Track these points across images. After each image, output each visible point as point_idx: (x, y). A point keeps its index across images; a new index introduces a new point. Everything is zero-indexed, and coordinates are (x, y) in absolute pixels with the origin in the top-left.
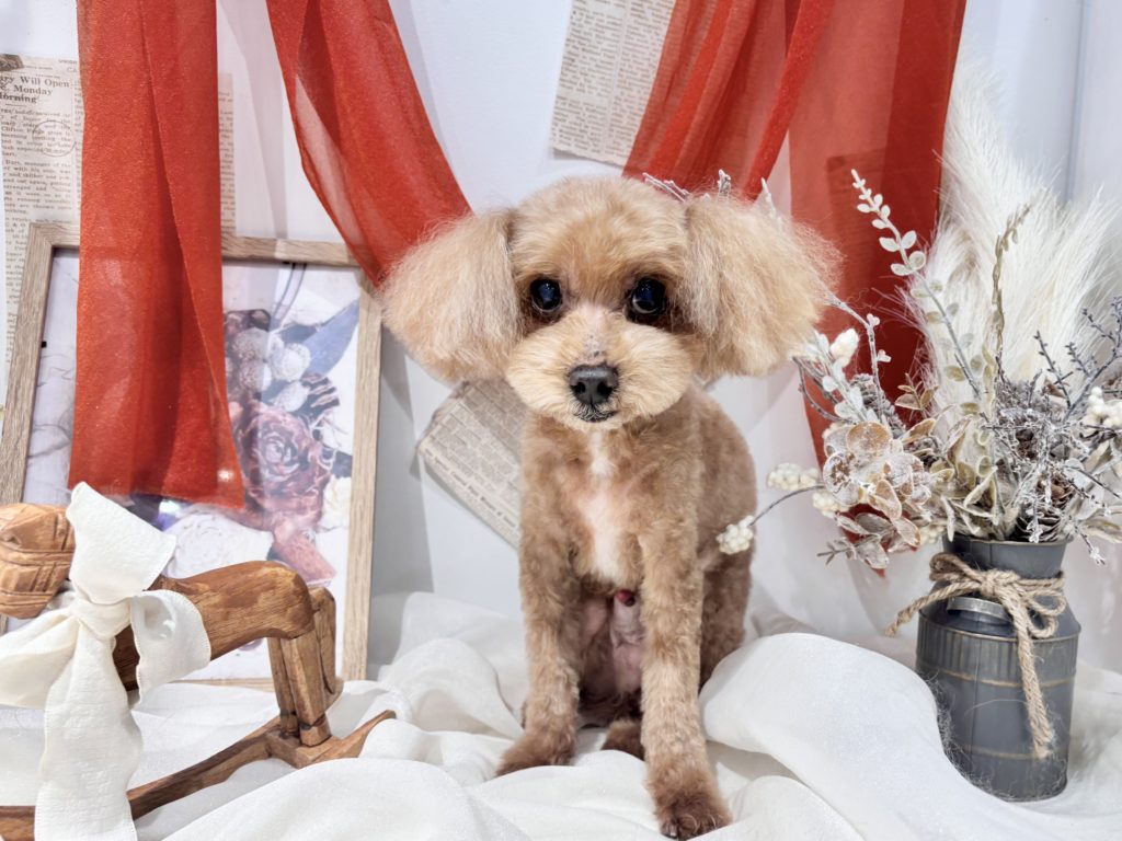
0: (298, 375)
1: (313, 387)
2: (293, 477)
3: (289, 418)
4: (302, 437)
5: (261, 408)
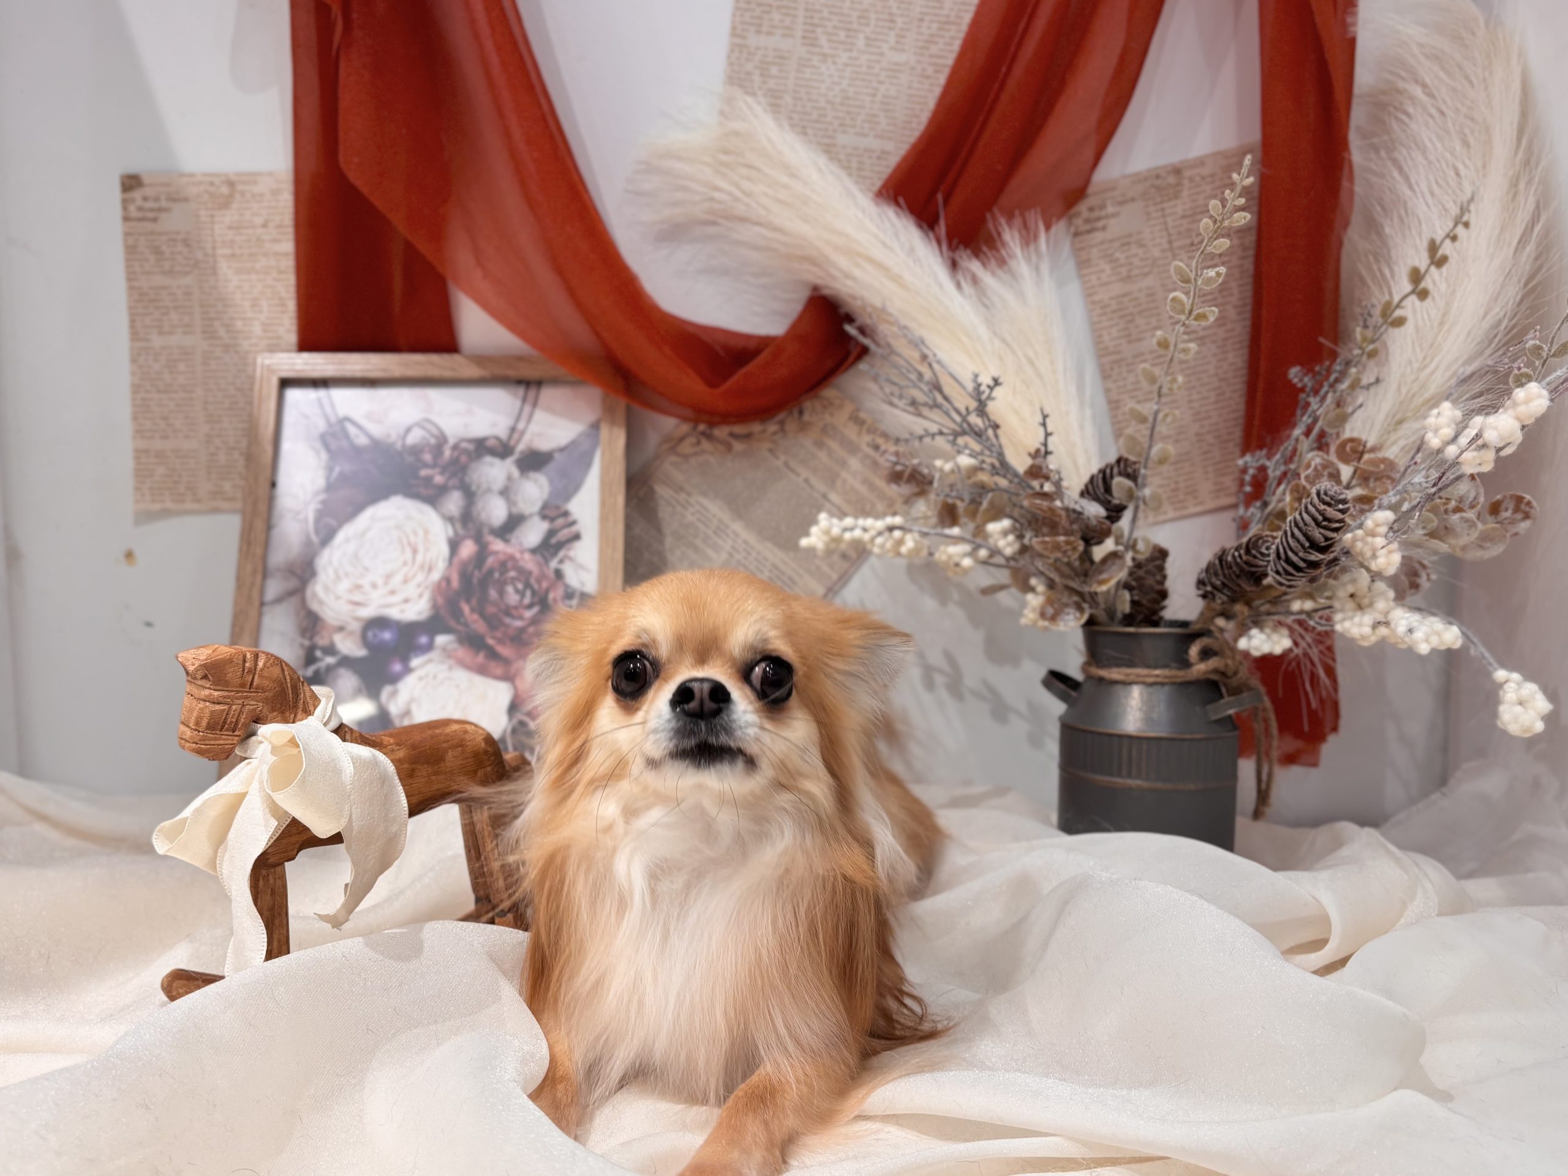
0: (536, 507)
1: (552, 520)
2: (532, 622)
3: (527, 556)
4: (543, 576)
5: (498, 545)
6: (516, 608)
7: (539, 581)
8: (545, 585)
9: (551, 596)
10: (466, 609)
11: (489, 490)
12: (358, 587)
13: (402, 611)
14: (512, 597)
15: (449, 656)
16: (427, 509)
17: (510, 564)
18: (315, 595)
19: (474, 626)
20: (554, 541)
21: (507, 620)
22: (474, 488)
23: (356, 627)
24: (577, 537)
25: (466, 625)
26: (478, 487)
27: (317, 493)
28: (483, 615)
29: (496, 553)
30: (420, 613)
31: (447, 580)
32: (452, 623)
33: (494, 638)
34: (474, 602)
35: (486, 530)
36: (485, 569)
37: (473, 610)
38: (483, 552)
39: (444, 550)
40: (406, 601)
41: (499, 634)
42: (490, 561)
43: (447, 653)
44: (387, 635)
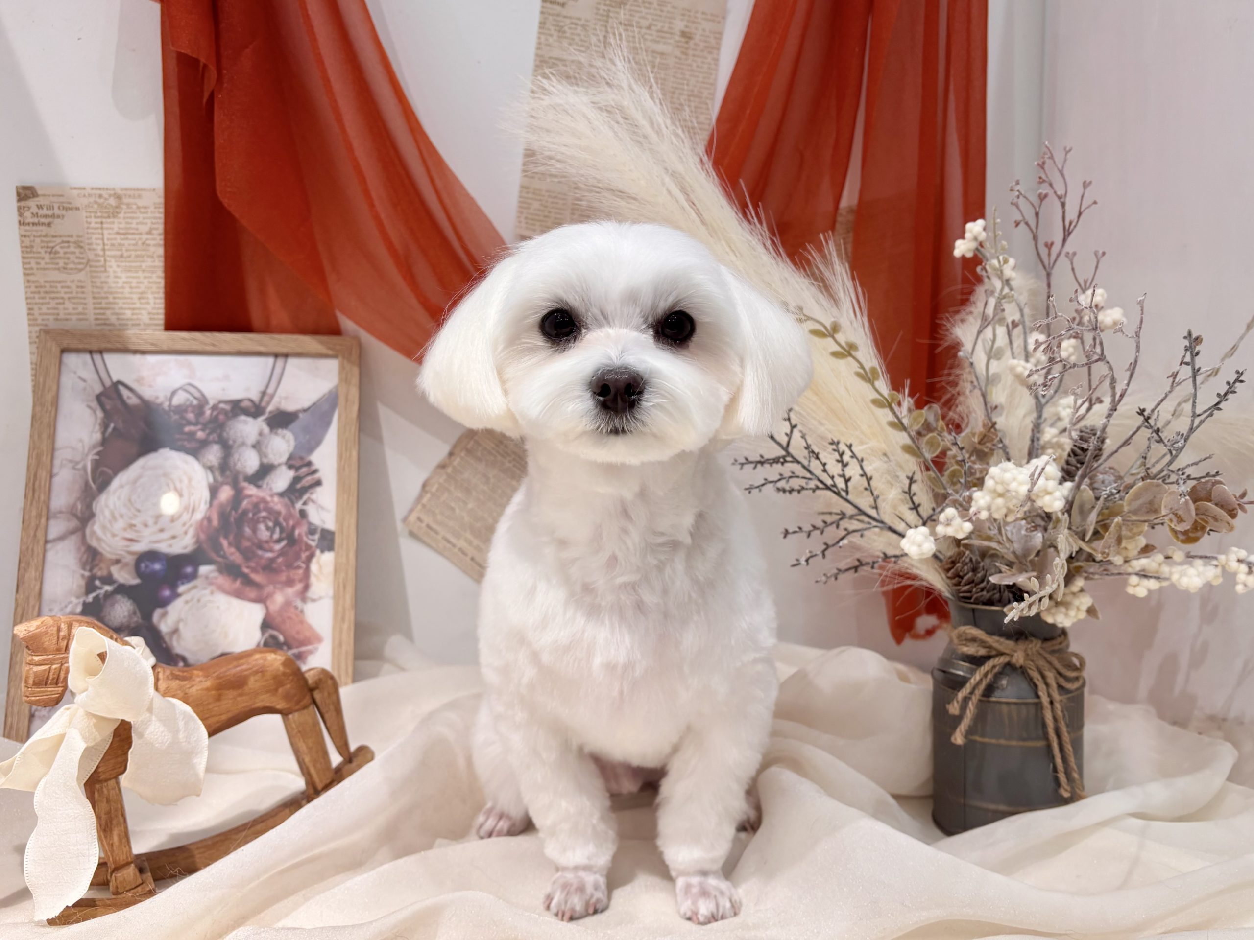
0: (284, 459)
1: (297, 469)
2: (282, 553)
3: (276, 499)
4: (289, 516)
5: (251, 490)
6: (267, 542)
7: (286, 520)
8: (291, 523)
9: (297, 532)
10: (225, 543)
11: (243, 444)
12: (132, 526)
13: (171, 546)
14: (263, 533)
15: (211, 584)
16: (190, 459)
17: (262, 506)
18: (93, 533)
19: (232, 558)
20: (299, 486)
21: (260, 552)
22: (231, 442)
23: (130, 559)
24: (318, 483)
25: (224, 557)
26: (234, 441)
27: (94, 447)
28: (238, 549)
29: (250, 496)
30: (185, 548)
31: (209, 519)
32: (213, 555)
33: (248, 567)
34: (231, 537)
35: (241, 477)
36: (240, 511)
37: (230, 544)
38: (238, 495)
39: (206, 494)
40: (174, 537)
41: (252, 564)
42: (245, 504)
43: (209, 581)
44: (157, 567)
